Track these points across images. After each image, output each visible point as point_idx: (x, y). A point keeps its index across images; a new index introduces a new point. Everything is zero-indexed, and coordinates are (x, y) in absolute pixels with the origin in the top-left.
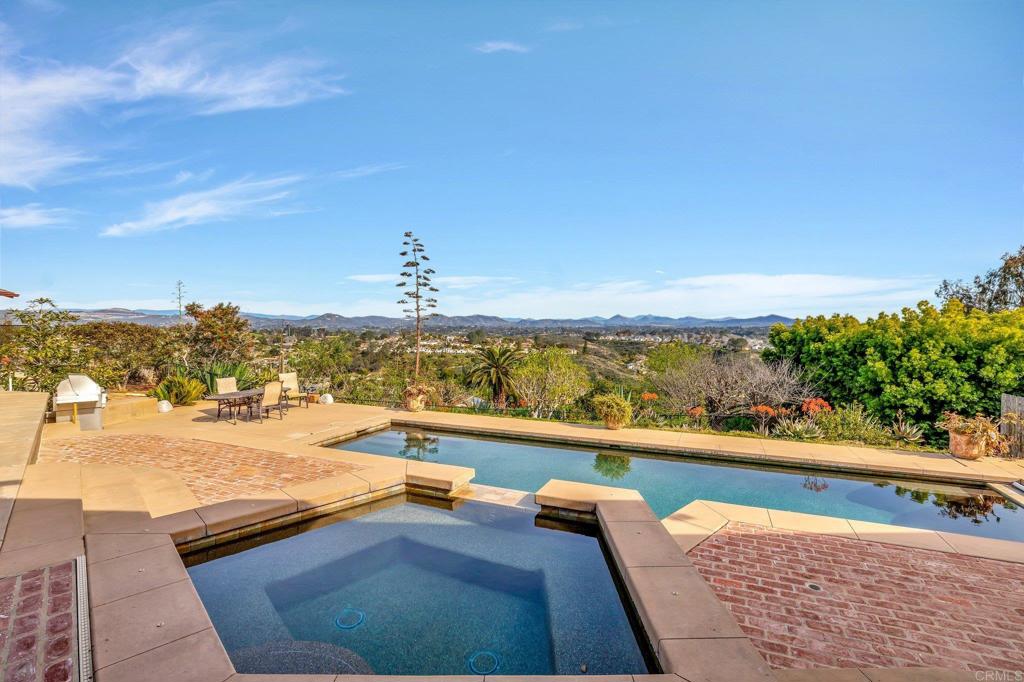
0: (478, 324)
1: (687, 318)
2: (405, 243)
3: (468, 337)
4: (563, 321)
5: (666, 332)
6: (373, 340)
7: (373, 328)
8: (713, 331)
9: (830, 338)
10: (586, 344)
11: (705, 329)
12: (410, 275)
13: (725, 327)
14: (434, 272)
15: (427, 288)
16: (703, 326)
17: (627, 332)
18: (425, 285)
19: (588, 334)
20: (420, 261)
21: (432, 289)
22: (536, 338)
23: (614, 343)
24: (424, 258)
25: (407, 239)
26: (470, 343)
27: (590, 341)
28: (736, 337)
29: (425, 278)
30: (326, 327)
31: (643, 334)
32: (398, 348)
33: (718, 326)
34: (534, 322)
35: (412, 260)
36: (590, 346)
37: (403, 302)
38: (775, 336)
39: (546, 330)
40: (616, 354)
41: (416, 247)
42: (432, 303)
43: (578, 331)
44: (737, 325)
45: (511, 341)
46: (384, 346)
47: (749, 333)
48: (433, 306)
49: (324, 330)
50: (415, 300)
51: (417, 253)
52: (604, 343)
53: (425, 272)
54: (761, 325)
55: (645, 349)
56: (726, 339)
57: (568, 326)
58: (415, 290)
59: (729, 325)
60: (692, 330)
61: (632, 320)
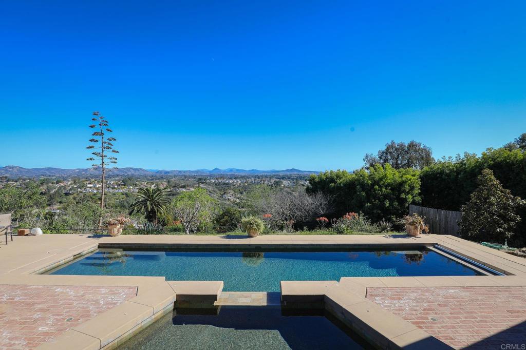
0: (129, 173)
1: (253, 170)
2: (93, 119)
3: (123, 181)
4: (184, 172)
5: (242, 177)
6: (51, 185)
7: (50, 176)
8: (266, 177)
9: (338, 181)
10: (199, 185)
11: (262, 176)
12: (97, 141)
13: (272, 175)
14: (115, 140)
15: (111, 150)
16: (261, 174)
17: (222, 177)
18: (108, 148)
19: (200, 179)
20: (105, 131)
21: (113, 151)
22: (169, 182)
23: (216, 184)
24: (108, 130)
25: (95, 117)
26: (124, 185)
27: (202, 183)
28: (277, 180)
29: (109, 144)
30: (7, 175)
31: (231, 179)
32: (70, 190)
33: (269, 174)
34: (167, 172)
35: (99, 130)
36: (201, 185)
37: (91, 159)
38: (312, 180)
39: (175, 176)
40: (216, 190)
41: (102, 123)
42: (114, 160)
43: (194, 177)
44: (277, 173)
45: (153, 183)
46: (59, 189)
47: (283, 178)
48: (116, 163)
49: (6, 177)
50: (101, 158)
51: (103, 126)
52: (210, 184)
53: (108, 139)
54: (288, 174)
55: (232, 187)
56: (273, 181)
57: (187, 174)
58: (101, 151)
59: (274, 174)
60: (256, 177)
61: (225, 171)
